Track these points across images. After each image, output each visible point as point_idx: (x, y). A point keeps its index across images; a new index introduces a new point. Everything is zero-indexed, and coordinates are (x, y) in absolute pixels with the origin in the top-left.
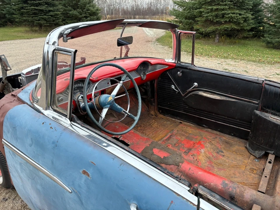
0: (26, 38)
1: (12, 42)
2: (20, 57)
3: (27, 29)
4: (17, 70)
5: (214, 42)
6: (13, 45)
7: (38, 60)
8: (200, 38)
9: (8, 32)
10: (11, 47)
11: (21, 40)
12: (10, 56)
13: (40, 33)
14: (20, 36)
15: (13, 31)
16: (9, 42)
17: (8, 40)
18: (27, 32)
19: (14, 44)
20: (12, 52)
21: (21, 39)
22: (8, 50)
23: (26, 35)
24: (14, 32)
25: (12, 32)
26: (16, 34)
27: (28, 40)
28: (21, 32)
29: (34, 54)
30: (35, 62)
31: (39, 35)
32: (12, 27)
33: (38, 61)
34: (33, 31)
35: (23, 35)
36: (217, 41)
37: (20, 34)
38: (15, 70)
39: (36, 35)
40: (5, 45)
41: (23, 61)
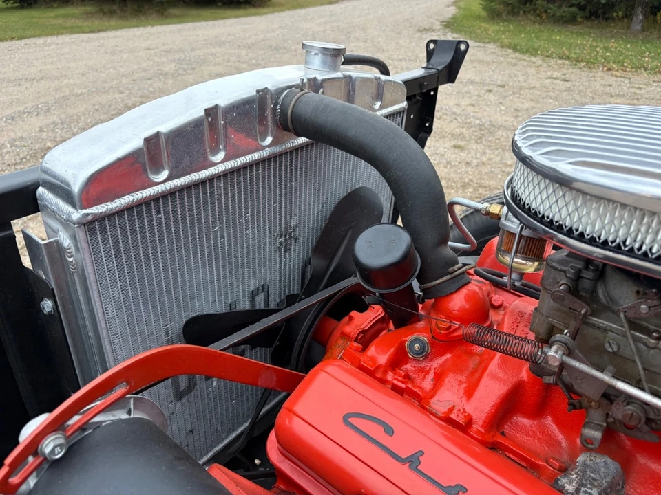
0: (87, 29)
1: (50, 39)
2: (71, 81)
3: (89, 9)
4: (63, 123)
5: (629, 31)
6: (51, 48)
7: (127, 89)
8: (579, 19)
9: (40, 18)
10: (46, 53)
11: (73, 36)
12: (42, 79)
13: (122, 18)
14: (72, 27)
15: (52, 14)
16: (40, 41)
17: (39, 36)
18: (89, 15)
19: (53, 46)
20: (48, 67)
21: (72, 33)
22: (35, 62)
23: (86, 24)
24: (56, 17)
25: (51, 17)
26: (60, 21)
27: (91, 35)
28: (73, 16)
29: (112, 71)
30: (117, 95)
31: (121, 22)
32: (52, 7)
33: (127, 92)
34: (104, 14)
35: (79, 23)
36: (639, 27)
37: (70, 22)
38: (54, 123)
39: (113, 23)
40: (29, 48)
41: (79, 92)
